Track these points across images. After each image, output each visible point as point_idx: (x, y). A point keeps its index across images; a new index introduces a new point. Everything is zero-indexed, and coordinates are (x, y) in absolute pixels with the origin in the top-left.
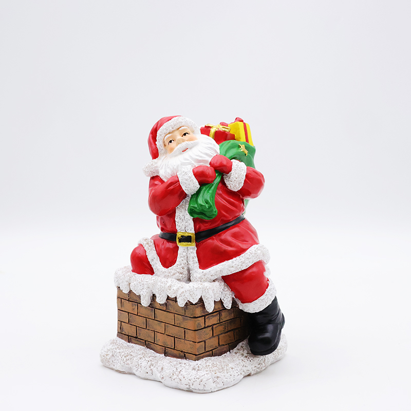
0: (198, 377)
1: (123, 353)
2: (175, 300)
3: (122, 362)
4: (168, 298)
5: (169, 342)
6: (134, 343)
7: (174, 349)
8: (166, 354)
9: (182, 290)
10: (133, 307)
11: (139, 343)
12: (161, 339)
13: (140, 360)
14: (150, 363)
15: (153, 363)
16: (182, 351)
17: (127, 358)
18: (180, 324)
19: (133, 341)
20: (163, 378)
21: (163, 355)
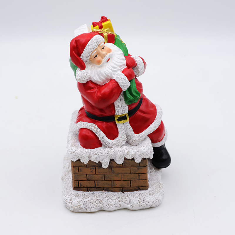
0: (156, 199)
1: (92, 201)
2: (133, 159)
3: (94, 206)
4: (125, 159)
5: (126, 184)
6: (93, 191)
7: (130, 187)
8: (123, 191)
9: (139, 153)
10: (91, 170)
11: (98, 190)
12: (118, 184)
13: (108, 201)
14: (117, 201)
15: (119, 200)
16: (137, 187)
17: (97, 203)
18: (135, 172)
19: (91, 190)
20: (132, 207)
21: (121, 192)
